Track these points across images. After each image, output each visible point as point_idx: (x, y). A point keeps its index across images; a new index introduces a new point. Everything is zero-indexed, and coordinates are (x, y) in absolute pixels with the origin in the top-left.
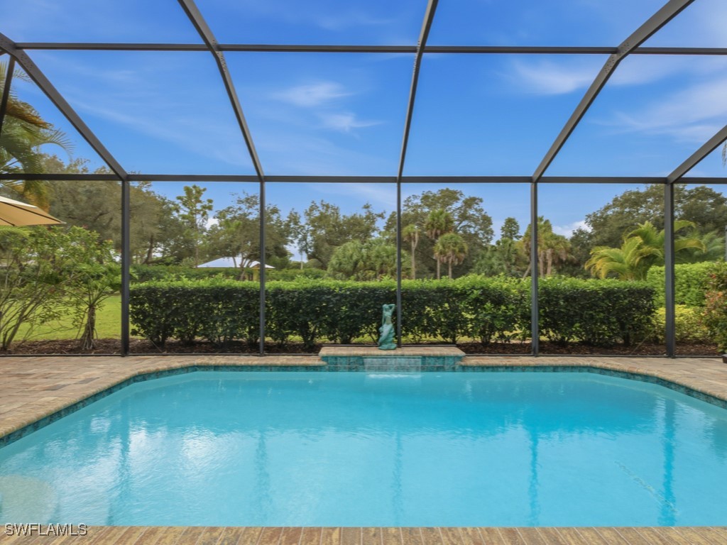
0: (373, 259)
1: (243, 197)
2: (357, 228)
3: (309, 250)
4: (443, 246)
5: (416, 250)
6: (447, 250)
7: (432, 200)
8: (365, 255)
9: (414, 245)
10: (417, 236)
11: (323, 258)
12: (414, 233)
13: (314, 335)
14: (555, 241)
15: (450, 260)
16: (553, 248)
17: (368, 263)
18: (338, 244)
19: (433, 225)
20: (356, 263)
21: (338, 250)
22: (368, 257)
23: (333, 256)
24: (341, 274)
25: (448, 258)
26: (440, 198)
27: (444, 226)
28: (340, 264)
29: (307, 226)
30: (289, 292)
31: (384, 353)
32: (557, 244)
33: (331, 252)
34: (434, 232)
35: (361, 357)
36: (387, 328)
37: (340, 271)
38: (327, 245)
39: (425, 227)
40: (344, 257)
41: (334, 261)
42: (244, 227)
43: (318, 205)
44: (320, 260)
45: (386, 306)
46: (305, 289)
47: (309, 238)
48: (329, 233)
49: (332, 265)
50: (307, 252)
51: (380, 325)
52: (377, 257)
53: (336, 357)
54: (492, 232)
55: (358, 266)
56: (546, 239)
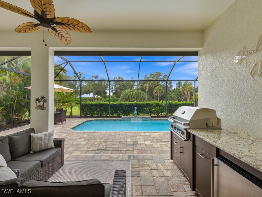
0: (134, 95)
1: (94, 76)
2: (129, 85)
3: (114, 92)
4: (156, 91)
5: (148, 92)
6: (157, 92)
7: (153, 75)
8: (132, 93)
9: (147, 90)
10: (148, 87)
11: (118, 94)
12: (147, 86)
13: (120, 114)
14: (191, 89)
15: (158, 95)
16: (190, 91)
17: (132, 96)
18: (123, 90)
19: (153, 84)
20: (129, 96)
21: (123, 92)
22: (133, 94)
23: (122, 94)
24: (124, 100)
25: (158, 94)
26: (155, 75)
27: (156, 84)
28: (124, 96)
29: (113, 84)
30: (115, 105)
31: (135, 117)
32: (191, 90)
33: (121, 93)
34: (153, 86)
35: (130, 118)
36: (135, 112)
37: (124, 99)
38: (119, 90)
39: (150, 84)
40: (125, 94)
41: (122, 95)
42: (94, 85)
43: (117, 77)
44: (117, 95)
45: (135, 107)
46: (118, 104)
47: (114, 88)
48: (120, 86)
49: (121, 96)
50: (113, 92)
51: (134, 111)
52: (135, 94)
53: (125, 118)
54: (172, 86)
55: (130, 97)
56: (188, 88)
